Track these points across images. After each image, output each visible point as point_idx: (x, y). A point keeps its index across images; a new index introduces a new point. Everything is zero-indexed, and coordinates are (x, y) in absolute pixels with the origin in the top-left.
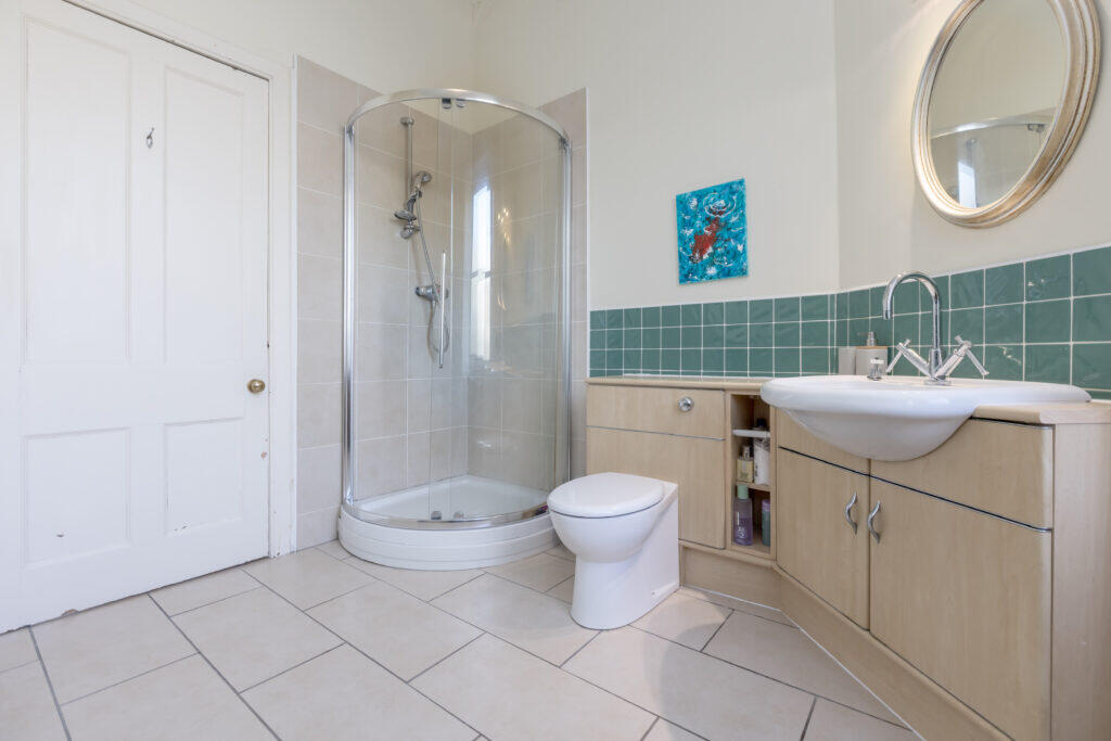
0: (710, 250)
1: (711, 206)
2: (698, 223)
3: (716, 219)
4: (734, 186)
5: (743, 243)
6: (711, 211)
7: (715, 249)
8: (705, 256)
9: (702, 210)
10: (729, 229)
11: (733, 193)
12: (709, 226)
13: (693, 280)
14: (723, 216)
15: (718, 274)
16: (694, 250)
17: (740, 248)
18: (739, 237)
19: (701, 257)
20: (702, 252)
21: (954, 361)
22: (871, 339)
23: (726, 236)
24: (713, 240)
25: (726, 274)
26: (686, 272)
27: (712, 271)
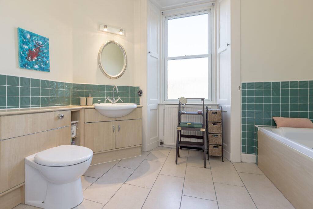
0: (36, 58)
1: (37, 42)
2: (30, 45)
3: (38, 48)
4: (46, 40)
5: (49, 60)
6: (36, 43)
7: (38, 59)
8: (34, 60)
9: (32, 41)
10: (43, 54)
11: (45, 42)
12: (36, 49)
13: (27, 68)
14: (41, 48)
15: (39, 69)
16: (29, 55)
17: (48, 62)
18: (47, 58)
19: (32, 60)
20: (32, 58)
21: (118, 100)
22: (90, 96)
23: (42, 56)
24: (37, 55)
25: (42, 69)
26: (24, 63)
27: (37, 67)
